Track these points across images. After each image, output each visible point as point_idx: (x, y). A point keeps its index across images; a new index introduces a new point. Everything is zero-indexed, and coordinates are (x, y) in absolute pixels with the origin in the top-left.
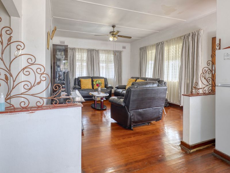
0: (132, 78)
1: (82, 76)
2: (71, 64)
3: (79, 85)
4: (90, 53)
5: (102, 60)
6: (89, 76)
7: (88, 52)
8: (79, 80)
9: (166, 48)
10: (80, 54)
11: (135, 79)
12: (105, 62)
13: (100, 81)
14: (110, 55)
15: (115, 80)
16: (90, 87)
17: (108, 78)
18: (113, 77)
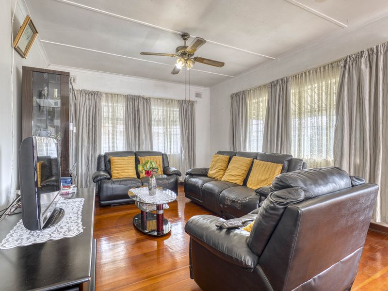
0: (220, 153)
1: (115, 151)
2: (89, 125)
3: (108, 169)
4: (131, 104)
5: (156, 119)
6: (129, 150)
7: (127, 101)
8: (108, 159)
9: (293, 91)
10: (110, 104)
11: (228, 157)
12: (162, 123)
13: (153, 164)
14: (172, 109)
15: (183, 158)
16: (132, 173)
17: (169, 153)
18: (179, 152)
